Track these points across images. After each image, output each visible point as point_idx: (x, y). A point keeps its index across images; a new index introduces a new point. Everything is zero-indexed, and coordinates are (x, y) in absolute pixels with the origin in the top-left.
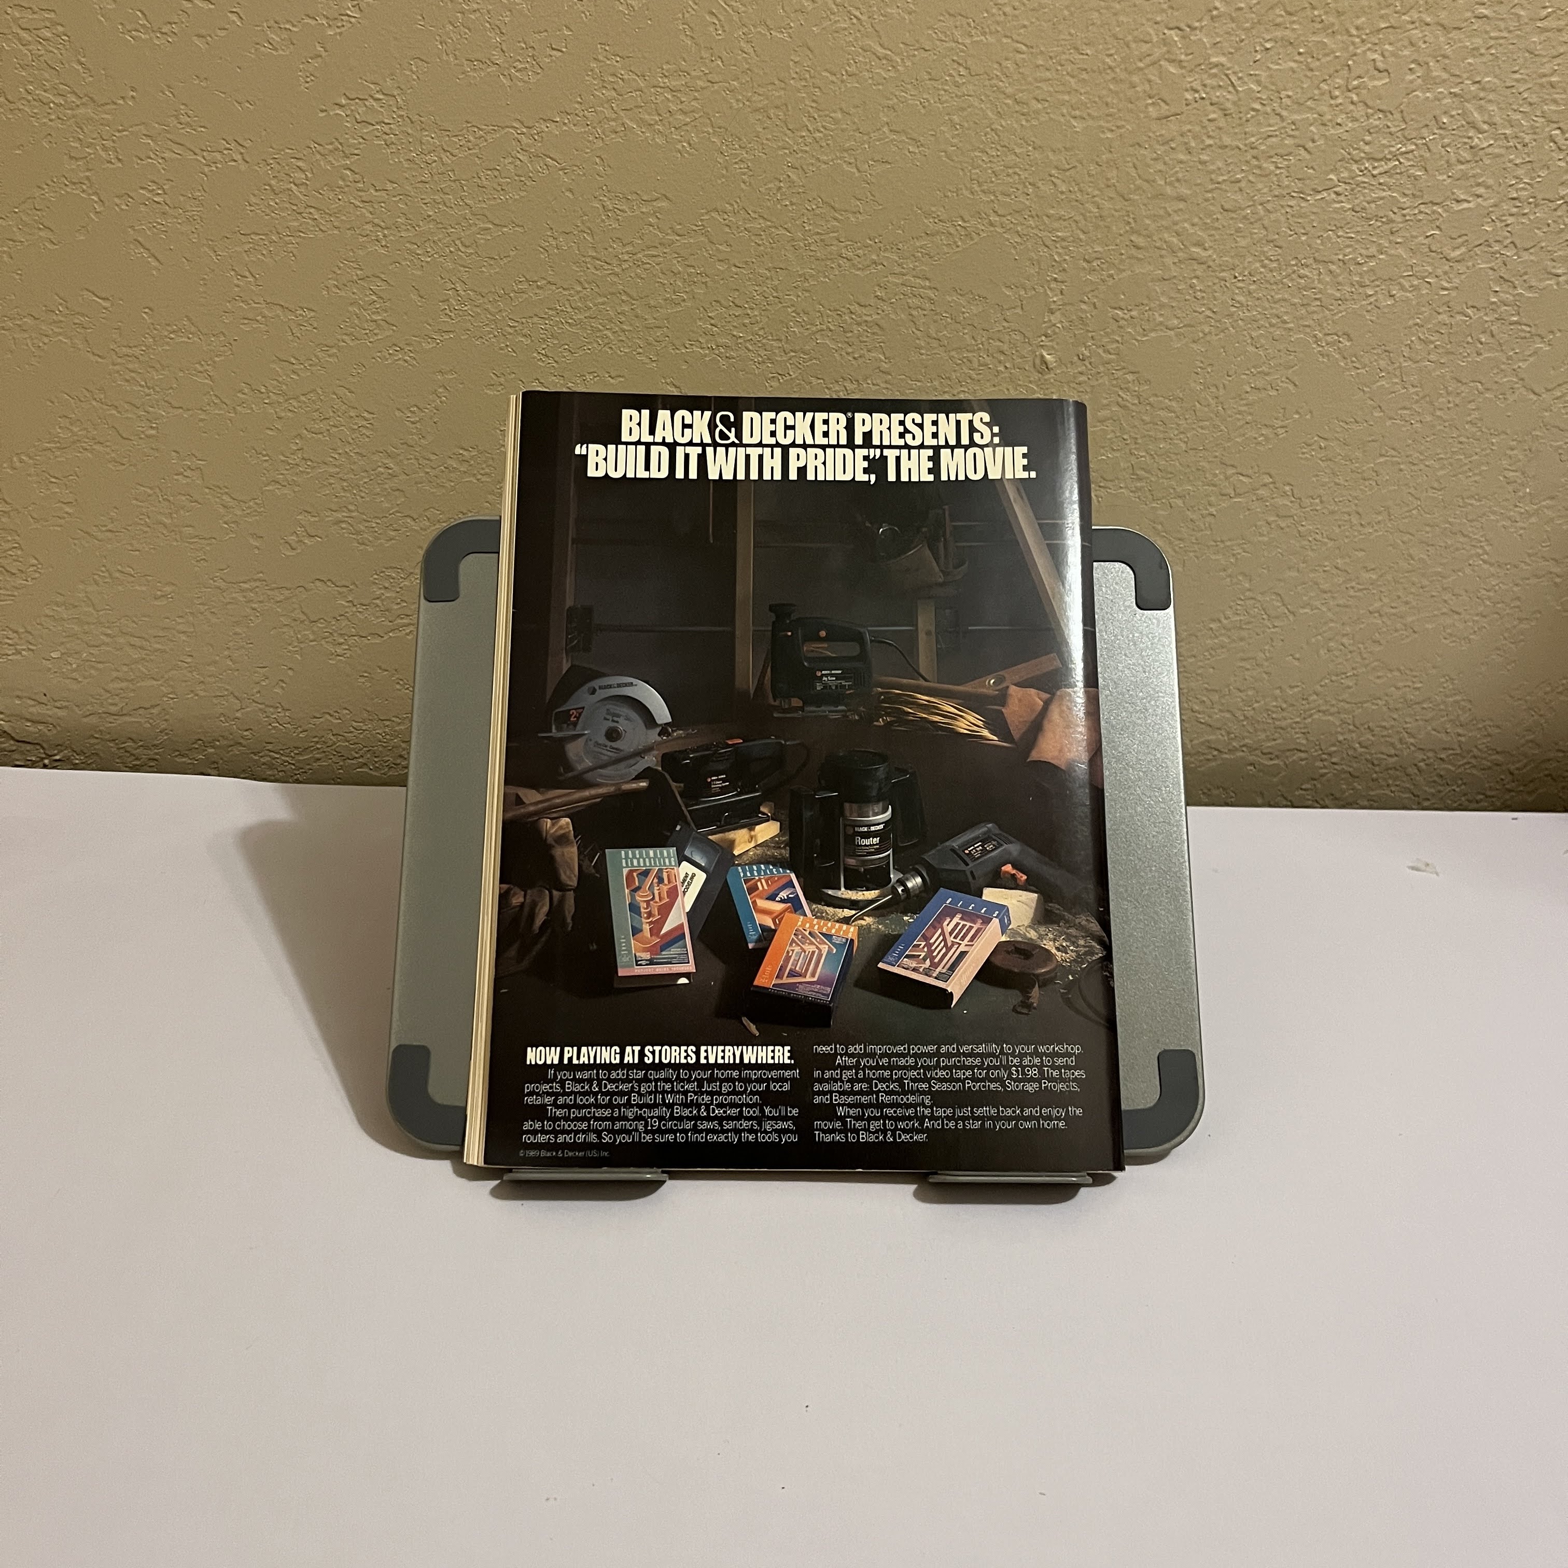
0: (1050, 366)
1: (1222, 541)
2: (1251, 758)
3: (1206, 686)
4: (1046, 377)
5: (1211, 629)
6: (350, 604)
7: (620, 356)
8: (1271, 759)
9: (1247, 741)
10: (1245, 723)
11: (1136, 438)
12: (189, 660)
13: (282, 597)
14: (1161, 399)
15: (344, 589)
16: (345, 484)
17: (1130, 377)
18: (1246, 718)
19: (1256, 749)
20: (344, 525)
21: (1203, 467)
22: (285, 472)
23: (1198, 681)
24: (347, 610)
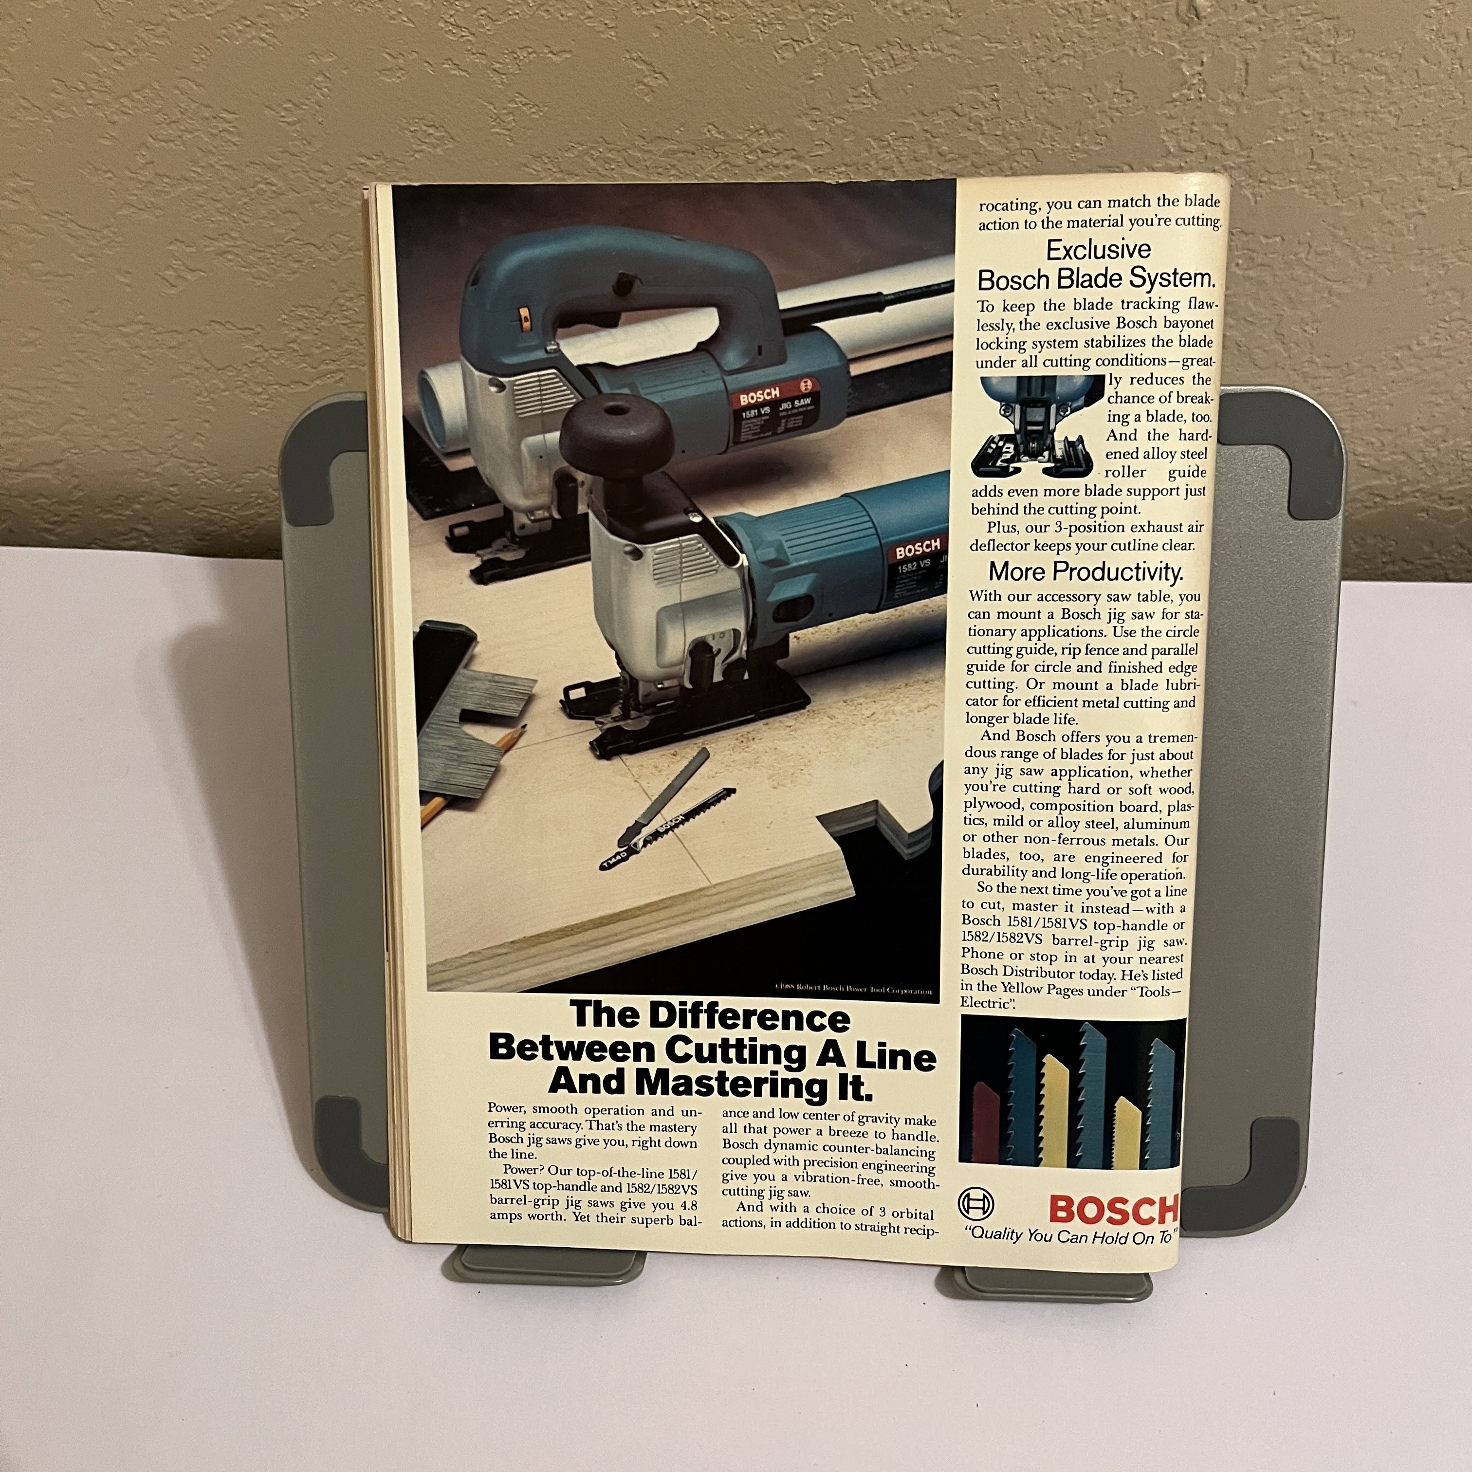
0: (1203, 14)
1: (1429, 249)
2: (1424, 504)
3: (1379, 425)
4: (1194, 30)
5: (1397, 359)
6: (260, 349)
7: (562, 22)
8: (1451, 504)
9: (1422, 485)
10: (1423, 466)
11: (1323, 114)
12: (82, 412)
13: (174, 343)
14: (1370, 55)
15: (249, 332)
16: (219, 205)
17: (1323, 25)
18: (1426, 460)
19: (1432, 495)
20: (230, 257)
21: (1419, 149)
22: (138, 192)
23: (1366, 419)
24: (258, 356)
